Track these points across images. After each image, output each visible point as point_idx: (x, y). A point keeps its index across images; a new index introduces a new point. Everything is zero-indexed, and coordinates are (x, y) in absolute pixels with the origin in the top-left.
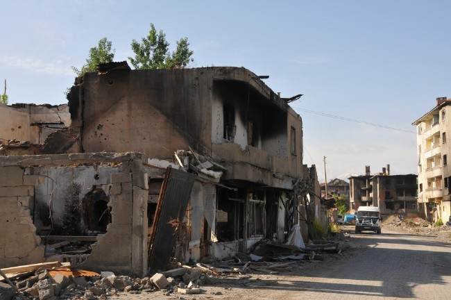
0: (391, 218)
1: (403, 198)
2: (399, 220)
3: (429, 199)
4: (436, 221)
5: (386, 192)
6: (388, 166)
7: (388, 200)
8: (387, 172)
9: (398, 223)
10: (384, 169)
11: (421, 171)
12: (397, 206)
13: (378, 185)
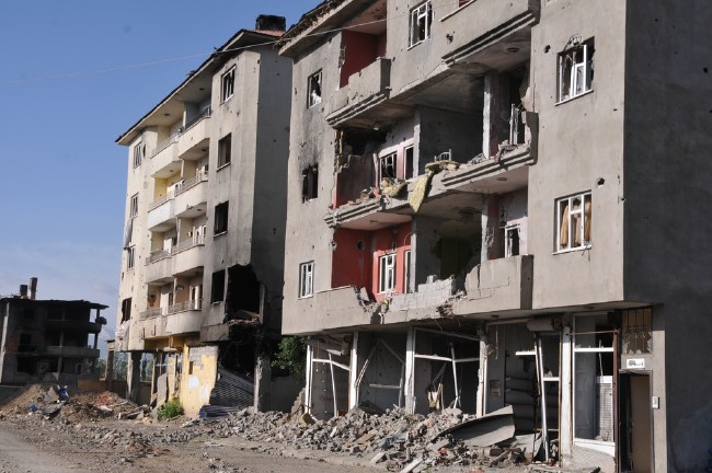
0: (33, 393)
1: (58, 350)
2: (56, 398)
3: (147, 342)
4: (161, 402)
5: (23, 336)
6: (34, 281)
7: (26, 354)
8: (29, 294)
9: (51, 409)
10: (24, 289)
11: (131, 264)
12: (42, 366)
13: (6, 319)
